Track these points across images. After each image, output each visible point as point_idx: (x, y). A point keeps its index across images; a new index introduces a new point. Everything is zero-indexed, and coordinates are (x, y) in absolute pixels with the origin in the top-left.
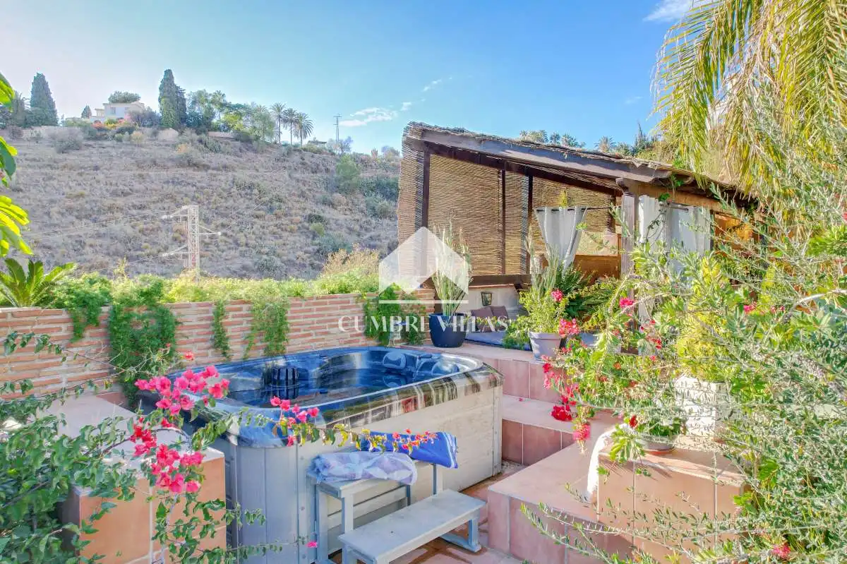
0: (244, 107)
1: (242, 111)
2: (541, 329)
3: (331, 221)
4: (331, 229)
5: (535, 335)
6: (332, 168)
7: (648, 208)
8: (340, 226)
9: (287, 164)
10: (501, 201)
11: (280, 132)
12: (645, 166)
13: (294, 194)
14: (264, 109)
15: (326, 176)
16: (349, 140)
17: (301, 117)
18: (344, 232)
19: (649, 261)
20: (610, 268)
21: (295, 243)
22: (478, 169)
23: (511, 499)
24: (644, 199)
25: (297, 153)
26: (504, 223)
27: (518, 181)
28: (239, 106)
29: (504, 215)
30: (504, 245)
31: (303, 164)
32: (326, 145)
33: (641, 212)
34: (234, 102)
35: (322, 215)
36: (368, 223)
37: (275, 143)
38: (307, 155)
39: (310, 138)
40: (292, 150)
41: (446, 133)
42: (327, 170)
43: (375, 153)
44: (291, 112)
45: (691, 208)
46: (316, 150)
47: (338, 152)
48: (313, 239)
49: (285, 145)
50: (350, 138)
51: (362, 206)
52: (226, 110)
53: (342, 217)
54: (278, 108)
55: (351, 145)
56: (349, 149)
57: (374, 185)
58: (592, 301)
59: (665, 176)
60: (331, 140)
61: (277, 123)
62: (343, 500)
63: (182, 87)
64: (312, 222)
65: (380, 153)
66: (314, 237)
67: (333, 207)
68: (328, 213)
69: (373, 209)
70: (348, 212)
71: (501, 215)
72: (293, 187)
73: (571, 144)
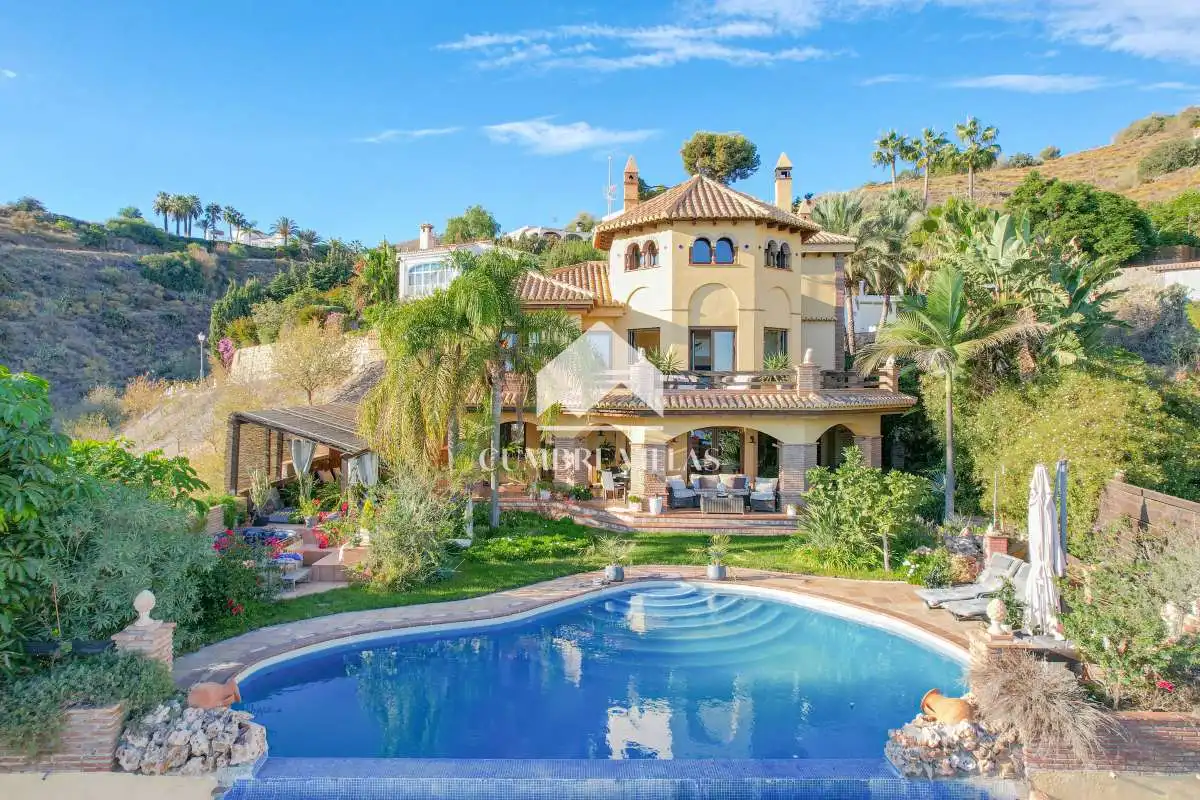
23: (317, 566)
73: (237, 220)
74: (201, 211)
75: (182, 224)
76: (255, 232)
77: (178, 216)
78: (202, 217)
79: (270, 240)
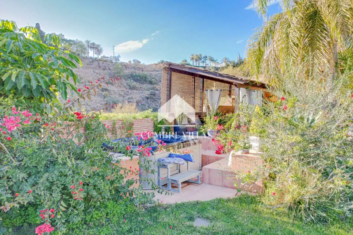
0: (73, 41)
1: (72, 43)
2: (211, 128)
3: (112, 91)
4: (112, 94)
5: (209, 130)
6: (111, 68)
7: (242, 91)
8: (115, 93)
9: (92, 66)
10: (193, 87)
11: (89, 52)
12: (242, 79)
13: (95, 79)
14: (82, 42)
15: (109, 71)
16: (119, 56)
17: (98, 46)
18: (117, 96)
19: (243, 107)
20: (230, 110)
21: (96, 100)
22: (186, 76)
23: (209, 169)
24: (242, 89)
25: (96, 62)
26: (195, 95)
27: (199, 80)
28: (70, 40)
29: (195, 92)
30: (195, 102)
31: (99, 66)
32: (109, 58)
33: (241, 93)
34: (68, 39)
35: (108, 88)
36: (128, 92)
37: (87, 57)
38: (101, 62)
39: (102, 55)
40: (94, 60)
41: (178, 65)
42: (109, 69)
43: (130, 62)
44: (93, 44)
45: (256, 91)
46: (104, 60)
47: (114, 61)
48: (104, 98)
49: (91, 58)
50: (119, 55)
51: (125, 84)
52: (65, 42)
53: (116, 89)
54: (88, 42)
55: (120, 59)
56: (119, 60)
57: (130, 76)
58: (225, 121)
59: (248, 82)
60: (111, 56)
61: (87, 48)
62: (168, 168)
63: (44, 31)
64: (103, 91)
65: (132, 62)
66: (105, 97)
67: (112, 85)
68: (110, 87)
69: (130, 86)
70: (119, 87)
71: (193, 92)
72: (95, 76)
73: (212, 60)
74: (202, 58)
75: (197, 62)
76: (217, 63)
77: (196, 60)
78: (202, 60)
79: (221, 65)
